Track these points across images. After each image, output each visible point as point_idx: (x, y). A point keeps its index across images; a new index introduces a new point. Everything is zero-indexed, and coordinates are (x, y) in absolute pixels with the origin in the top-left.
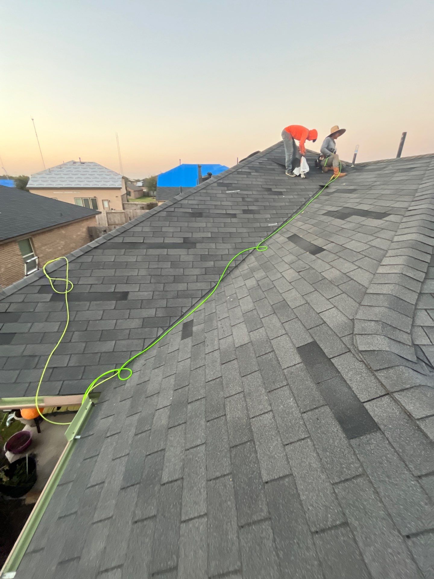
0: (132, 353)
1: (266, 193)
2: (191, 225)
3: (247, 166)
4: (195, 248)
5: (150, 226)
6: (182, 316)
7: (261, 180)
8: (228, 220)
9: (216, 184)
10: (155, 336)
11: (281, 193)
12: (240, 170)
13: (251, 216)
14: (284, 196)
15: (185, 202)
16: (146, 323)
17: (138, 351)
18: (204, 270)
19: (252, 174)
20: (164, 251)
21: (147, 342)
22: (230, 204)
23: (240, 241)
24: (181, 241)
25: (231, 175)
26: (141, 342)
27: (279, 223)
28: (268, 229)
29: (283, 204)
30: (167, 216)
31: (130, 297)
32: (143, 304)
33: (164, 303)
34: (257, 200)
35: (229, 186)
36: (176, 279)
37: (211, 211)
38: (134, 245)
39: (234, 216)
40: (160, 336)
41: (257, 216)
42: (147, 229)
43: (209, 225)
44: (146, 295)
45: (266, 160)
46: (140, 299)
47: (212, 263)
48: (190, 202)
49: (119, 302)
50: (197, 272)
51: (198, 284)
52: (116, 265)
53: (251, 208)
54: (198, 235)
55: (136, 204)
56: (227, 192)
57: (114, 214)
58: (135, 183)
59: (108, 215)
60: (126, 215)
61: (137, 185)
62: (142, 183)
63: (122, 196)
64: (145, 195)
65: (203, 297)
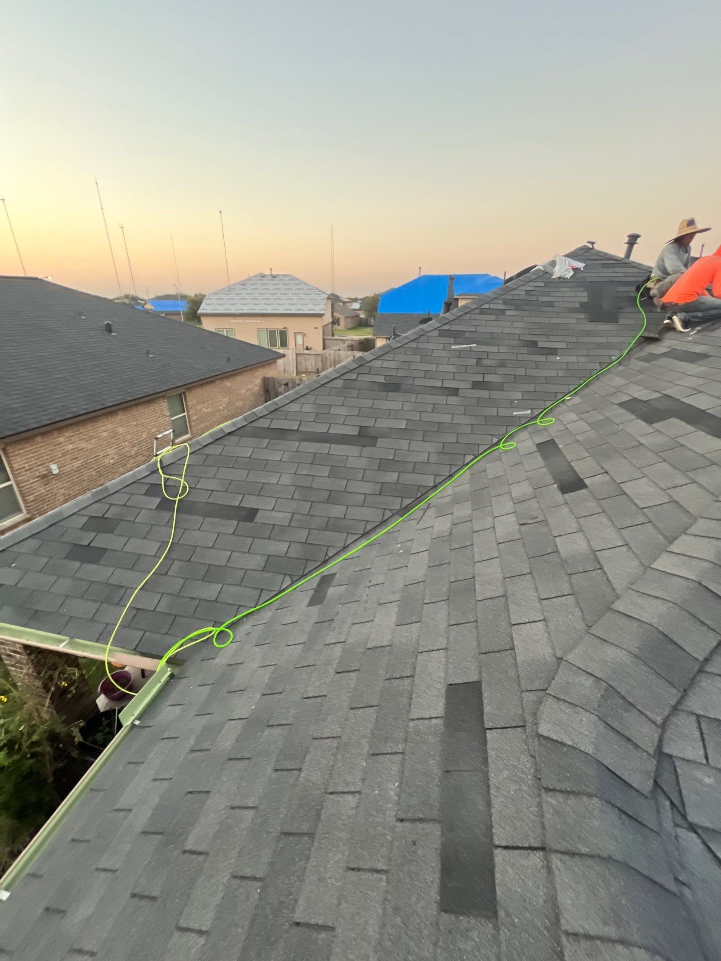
0: (241, 609)
1: (525, 350)
2: (378, 404)
3: (502, 297)
4: (375, 446)
5: (314, 403)
6: (325, 562)
7: (521, 325)
8: (441, 400)
9: (436, 333)
10: (277, 588)
11: (553, 352)
12: (487, 306)
13: (484, 394)
14: (558, 358)
15: (378, 363)
16: (272, 564)
17: (246, 607)
18: (378, 486)
19: (508, 313)
20: (324, 448)
21: (265, 596)
22: (452, 369)
23: (453, 439)
24: (354, 431)
25: (468, 316)
26: (256, 593)
27: (534, 411)
28: (511, 421)
29: (552, 373)
30: (344, 387)
31: (258, 519)
32: (274, 532)
33: (302, 535)
34: (502, 364)
35: (458, 336)
36: (333, 498)
37: (417, 382)
38: (283, 434)
39: (455, 392)
40: (284, 590)
41: (496, 394)
42: (307, 408)
43: (407, 407)
44: (281, 517)
45: (542, 285)
46: (271, 523)
47: (394, 476)
48: (386, 364)
49: (241, 523)
50: (367, 488)
51: (365, 511)
52: (252, 464)
53: (488, 378)
54: (384, 424)
55: (343, 340)
56: (452, 347)
57: (307, 356)
58: (349, 305)
59: (299, 358)
60: (324, 359)
61: (352, 308)
62: (361, 303)
63: (324, 327)
64: (362, 324)
65: (366, 534)
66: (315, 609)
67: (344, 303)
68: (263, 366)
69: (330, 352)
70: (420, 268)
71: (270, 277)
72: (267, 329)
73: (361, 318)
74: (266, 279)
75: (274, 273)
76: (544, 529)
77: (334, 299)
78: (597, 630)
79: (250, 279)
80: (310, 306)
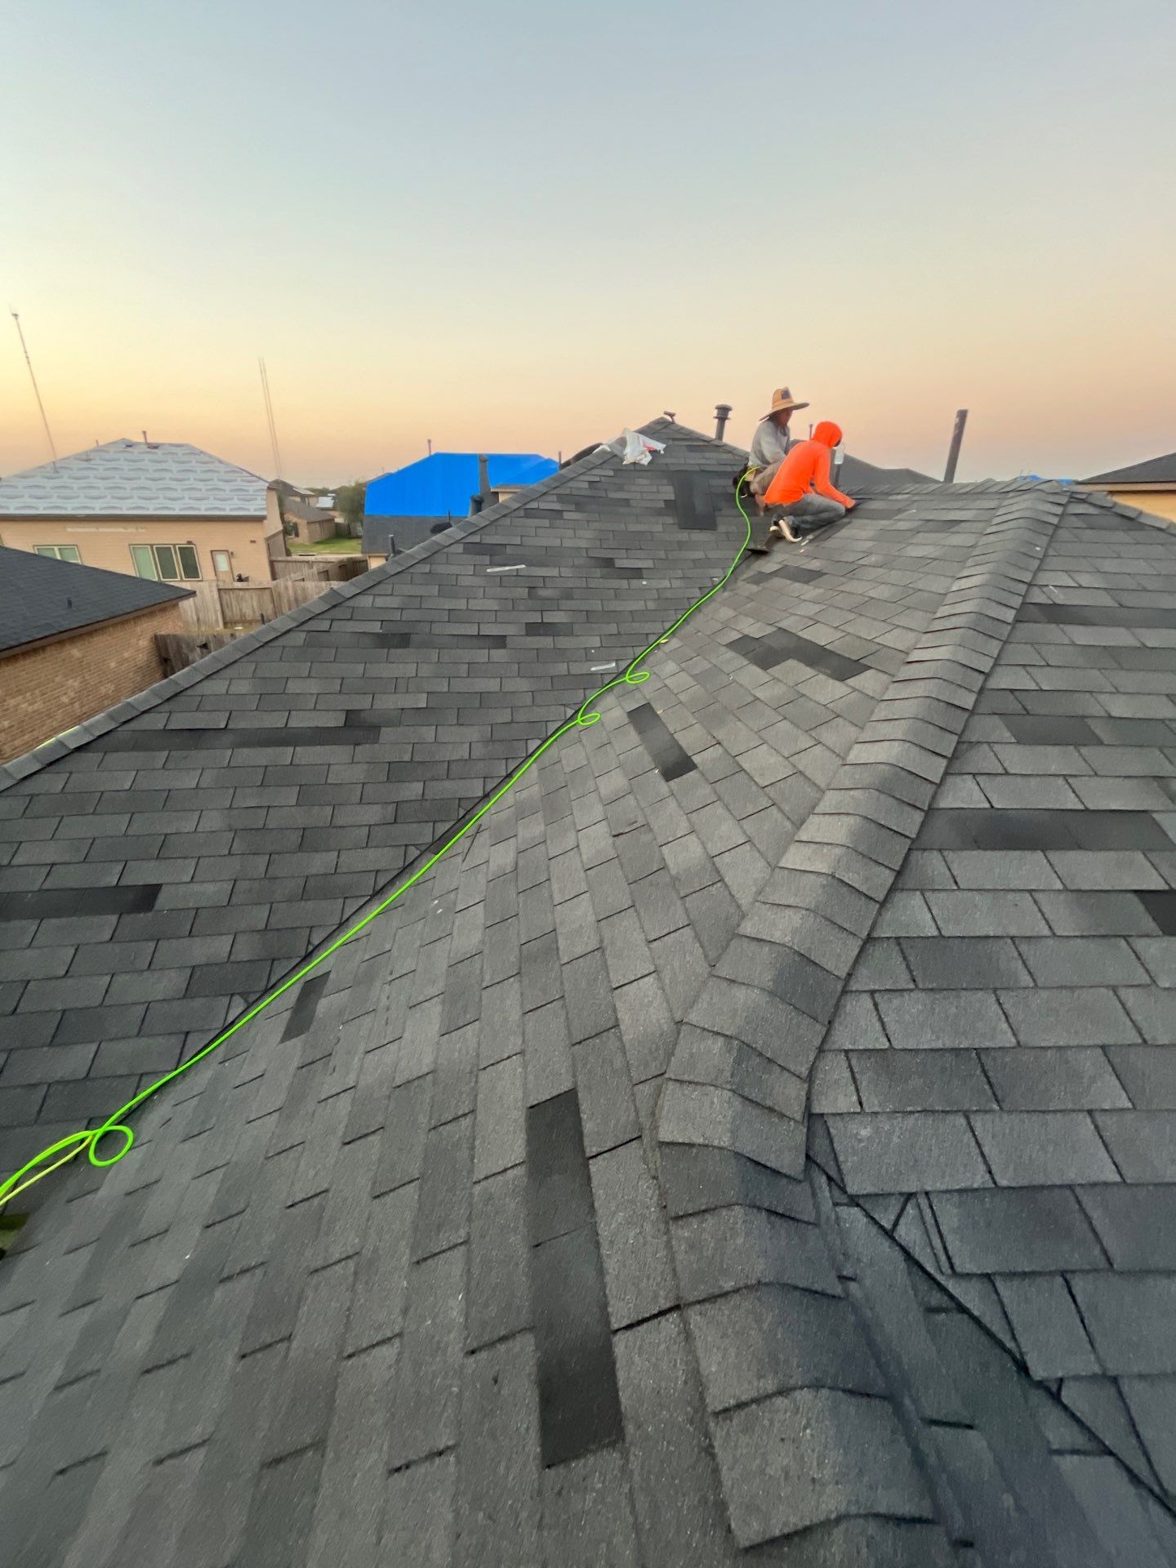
0: (145, 1079)
1: (598, 572)
2: (376, 670)
3: (556, 491)
4: (376, 741)
5: (253, 677)
6: (307, 957)
7: (589, 534)
8: (481, 655)
9: (460, 548)
10: (219, 1024)
11: (637, 573)
12: (534, 505)
13: (546, 642)
14: (644, 583)
15: (366, 601)
16: (198, 982)
17: (158, 1074)
18: (391, 808)
19: (566, 515)
20: (285, 754)
21: (195, 1042)
22: (493, 605)
23: (505, 716)
24: (335, 720)
25: (507, 521)
26: (175, 1042)
27: (620, 663)
28: (589, 681)
29: (639, 605)
30: (308, 644)
31: (163, 901)
32: (197, 921)
33: (259, 916)
34: (568, 595)
35: (494, 553)
36: (308, 841)
37: (437, 628)
38: (196, 737)
39: (500, 641)
40: (233, 1023)
41: (564, 642)
42: (243, 687)
43: (425, 670)
44: (211, 891)
45: (611, 473)
46: (191, 905)
47: (416, 788)
48: (380, 602)
49: (127, 918)
50: (372, 814)
51: (372, 853)
52: (135, 802)
53: (550, 618)
54: (389, 703)
55: (308, 562)
56: (488, 570)
57: (241, 593)
58: (312, 501)
59: (225, 597)
60: (275, 596)
61: (318, 505)
62: (334, 498)
63: (268, 539)
64: (340, 534)
65: (378, 893)
66: (297, 1043)
67: (303, 497)
68: (152, 614)
69: (287, 584)
70: (429, 441)
71: (145, 447)
72: (152, 546)
73: (337, 525)
74: (135, 450)
75: (150, 440)
76: (646, 838)
77: (282, 491)
78: (724, 970)
79: (100, 450)
80: (236, 503)
